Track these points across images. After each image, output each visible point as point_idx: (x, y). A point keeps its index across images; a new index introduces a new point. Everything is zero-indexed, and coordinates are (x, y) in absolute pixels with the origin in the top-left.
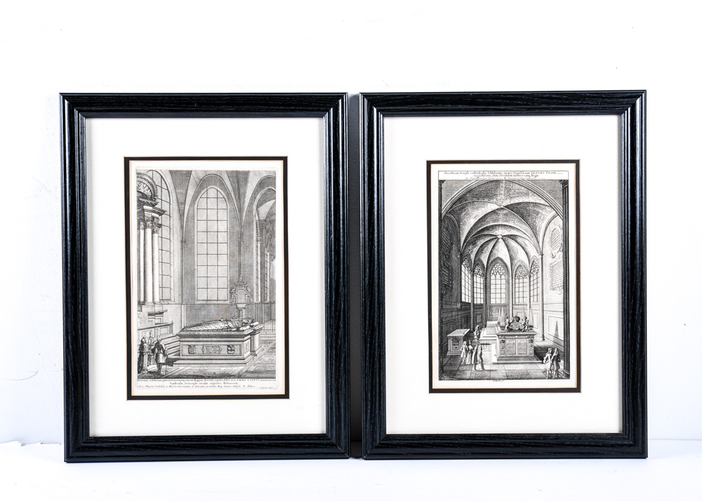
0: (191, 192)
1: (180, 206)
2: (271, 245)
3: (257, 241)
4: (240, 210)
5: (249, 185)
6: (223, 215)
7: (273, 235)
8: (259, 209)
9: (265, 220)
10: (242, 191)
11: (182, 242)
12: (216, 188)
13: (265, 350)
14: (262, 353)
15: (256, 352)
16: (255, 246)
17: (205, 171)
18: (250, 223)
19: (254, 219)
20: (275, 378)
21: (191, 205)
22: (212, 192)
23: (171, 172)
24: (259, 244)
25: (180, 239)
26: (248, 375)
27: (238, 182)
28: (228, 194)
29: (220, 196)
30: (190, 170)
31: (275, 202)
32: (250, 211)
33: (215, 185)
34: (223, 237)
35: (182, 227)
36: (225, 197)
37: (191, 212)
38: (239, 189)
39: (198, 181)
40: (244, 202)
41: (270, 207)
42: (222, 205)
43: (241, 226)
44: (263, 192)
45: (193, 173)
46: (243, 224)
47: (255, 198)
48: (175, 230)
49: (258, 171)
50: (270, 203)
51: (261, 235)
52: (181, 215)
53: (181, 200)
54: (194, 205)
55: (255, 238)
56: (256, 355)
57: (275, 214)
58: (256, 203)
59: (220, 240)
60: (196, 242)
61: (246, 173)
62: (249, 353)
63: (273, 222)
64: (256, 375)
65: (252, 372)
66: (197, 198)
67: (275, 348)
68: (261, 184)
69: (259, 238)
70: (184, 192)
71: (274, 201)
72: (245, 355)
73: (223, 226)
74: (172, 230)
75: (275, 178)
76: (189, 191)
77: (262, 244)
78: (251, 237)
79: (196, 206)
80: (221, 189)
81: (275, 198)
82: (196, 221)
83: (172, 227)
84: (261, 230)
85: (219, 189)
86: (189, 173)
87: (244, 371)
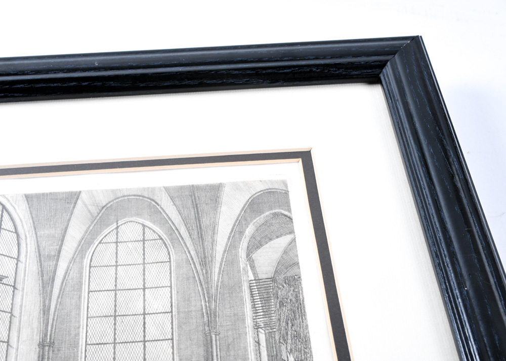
0: (75, 233)
1: (45, 264)
2: (297, 336)
3: (257, 327)
4: (205, 261)
5: (224, 209)
6: (158, 275)
7: (298, 309)
8: (254, 256)
9: (273, 279)
10: (205, 221)
11: (42, 345)
12: (141, 220)
16: (250, 340)
17: (113, 191)
18: (233, 288)
19: (244, 278)
21: (73, 260)
22: (130, 230)
23: (28, 197)
24: (262, 337)
25: (37, 338)
27: (196, 206)
28: (172, 231)
29: (149, 235)
30: (78, 190)
31: (294, 240)
32: (230, 261)
33: (139, 215)
34: (159, 326)
35: (45, 310)
36: (164, 237)
37: (73, 274)
38: (198, 218)
39: (95, 211)
40: (213, 242)
41: (282, 250)
42: (157, 253)
43: (209, 298)
44: (260, 219)
45: (83, 195)
46: (213, 291)
47: (242, 233)
48: (24, 318)
49: (243, 182)
50: (281, 243)
51: (267, 313)
52: (46, 282)
53: (49, 248)
54: (83, 258)
55: (249, 322)
57: (297, 264)
58: (244, 244)
59: (152, 332)
60: (82, 342)
61: (215, 191)
63: (294, 282)
66: (90, 243)
68: (254, 206)
69: (261, 321)
70: (58, 232)
71: (288, 238)
73: (159, 301)
74: (16, 321)
75: (286, 193)
76: (70, 230)
77: (270, 336)
78: (239, 318)
79: (86, 261)
80: (154, 222)
81: (292, 232)
82: (85, 294)
83: (16, 313)
84: (266, 301)
85: (148, 223)
86: (73, 197)
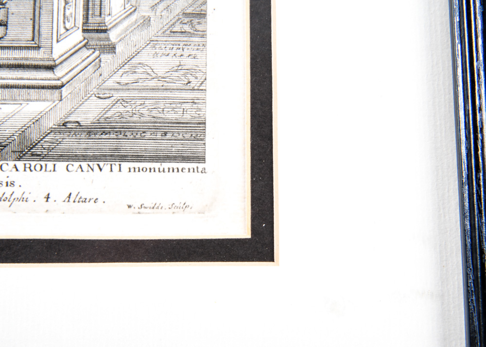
13: (156, 26)
14: (140, 37)
15: (113, 36)
20: (201, 159)
26: (69, 143)
56: (112, 49)
62: (78, 36)
64: (107, 144)
65: (90, 131)
67: (202, 15)
72: (59, 50)
87: (51, 122)
